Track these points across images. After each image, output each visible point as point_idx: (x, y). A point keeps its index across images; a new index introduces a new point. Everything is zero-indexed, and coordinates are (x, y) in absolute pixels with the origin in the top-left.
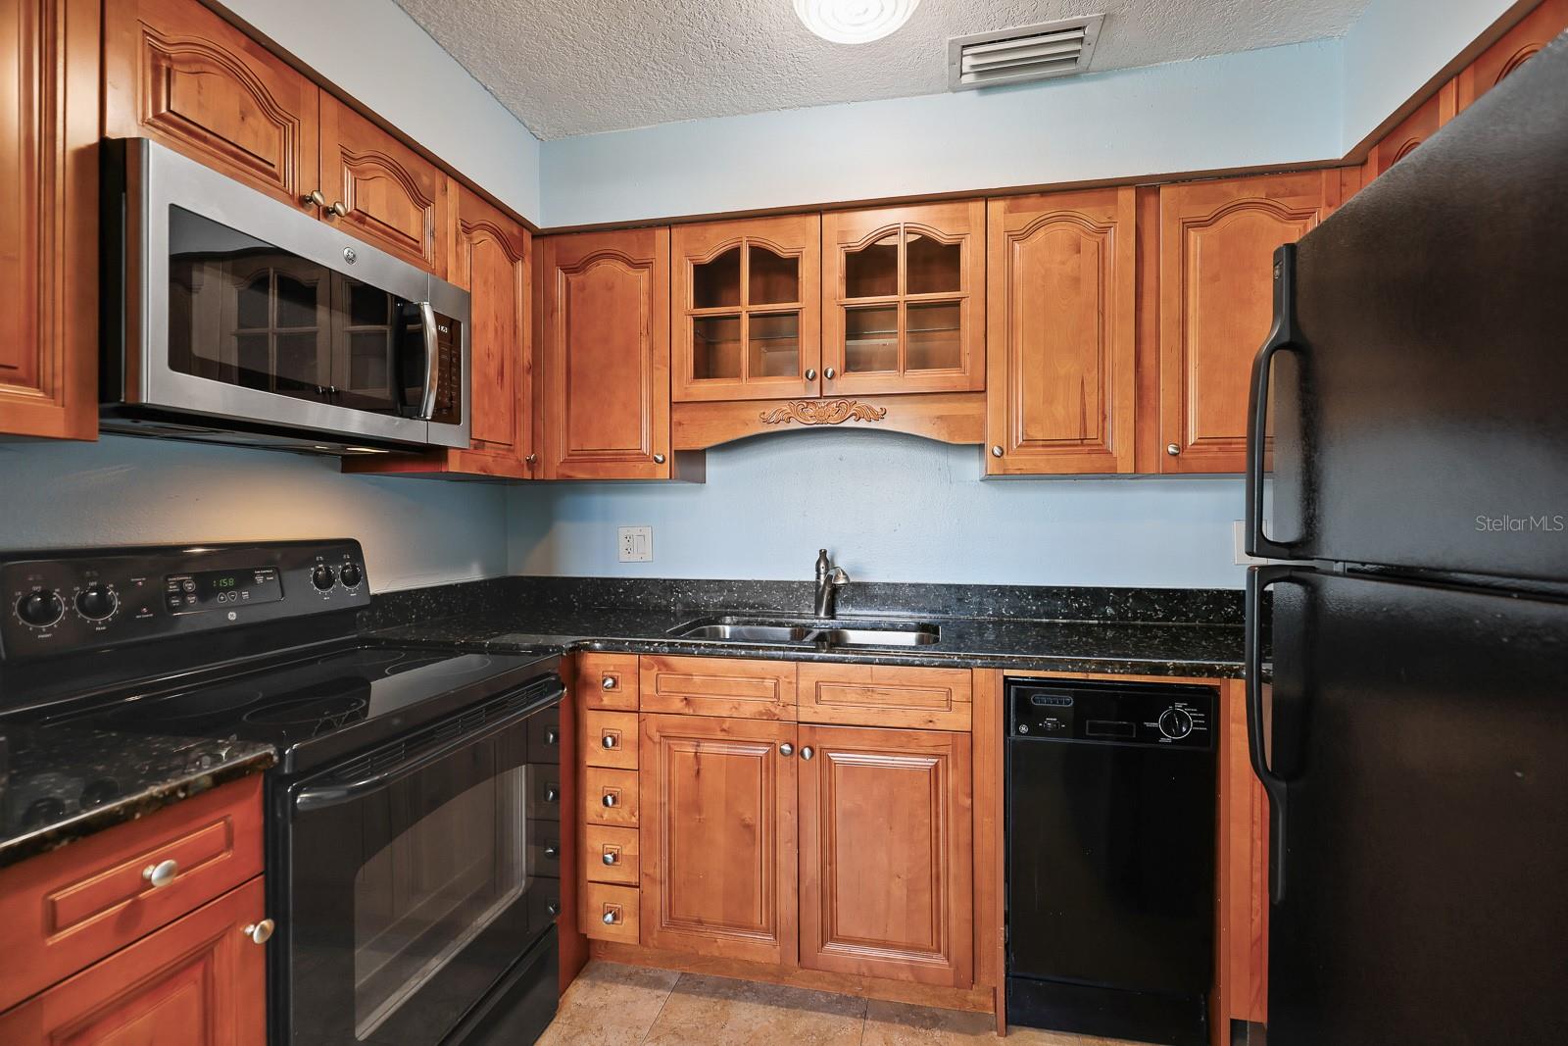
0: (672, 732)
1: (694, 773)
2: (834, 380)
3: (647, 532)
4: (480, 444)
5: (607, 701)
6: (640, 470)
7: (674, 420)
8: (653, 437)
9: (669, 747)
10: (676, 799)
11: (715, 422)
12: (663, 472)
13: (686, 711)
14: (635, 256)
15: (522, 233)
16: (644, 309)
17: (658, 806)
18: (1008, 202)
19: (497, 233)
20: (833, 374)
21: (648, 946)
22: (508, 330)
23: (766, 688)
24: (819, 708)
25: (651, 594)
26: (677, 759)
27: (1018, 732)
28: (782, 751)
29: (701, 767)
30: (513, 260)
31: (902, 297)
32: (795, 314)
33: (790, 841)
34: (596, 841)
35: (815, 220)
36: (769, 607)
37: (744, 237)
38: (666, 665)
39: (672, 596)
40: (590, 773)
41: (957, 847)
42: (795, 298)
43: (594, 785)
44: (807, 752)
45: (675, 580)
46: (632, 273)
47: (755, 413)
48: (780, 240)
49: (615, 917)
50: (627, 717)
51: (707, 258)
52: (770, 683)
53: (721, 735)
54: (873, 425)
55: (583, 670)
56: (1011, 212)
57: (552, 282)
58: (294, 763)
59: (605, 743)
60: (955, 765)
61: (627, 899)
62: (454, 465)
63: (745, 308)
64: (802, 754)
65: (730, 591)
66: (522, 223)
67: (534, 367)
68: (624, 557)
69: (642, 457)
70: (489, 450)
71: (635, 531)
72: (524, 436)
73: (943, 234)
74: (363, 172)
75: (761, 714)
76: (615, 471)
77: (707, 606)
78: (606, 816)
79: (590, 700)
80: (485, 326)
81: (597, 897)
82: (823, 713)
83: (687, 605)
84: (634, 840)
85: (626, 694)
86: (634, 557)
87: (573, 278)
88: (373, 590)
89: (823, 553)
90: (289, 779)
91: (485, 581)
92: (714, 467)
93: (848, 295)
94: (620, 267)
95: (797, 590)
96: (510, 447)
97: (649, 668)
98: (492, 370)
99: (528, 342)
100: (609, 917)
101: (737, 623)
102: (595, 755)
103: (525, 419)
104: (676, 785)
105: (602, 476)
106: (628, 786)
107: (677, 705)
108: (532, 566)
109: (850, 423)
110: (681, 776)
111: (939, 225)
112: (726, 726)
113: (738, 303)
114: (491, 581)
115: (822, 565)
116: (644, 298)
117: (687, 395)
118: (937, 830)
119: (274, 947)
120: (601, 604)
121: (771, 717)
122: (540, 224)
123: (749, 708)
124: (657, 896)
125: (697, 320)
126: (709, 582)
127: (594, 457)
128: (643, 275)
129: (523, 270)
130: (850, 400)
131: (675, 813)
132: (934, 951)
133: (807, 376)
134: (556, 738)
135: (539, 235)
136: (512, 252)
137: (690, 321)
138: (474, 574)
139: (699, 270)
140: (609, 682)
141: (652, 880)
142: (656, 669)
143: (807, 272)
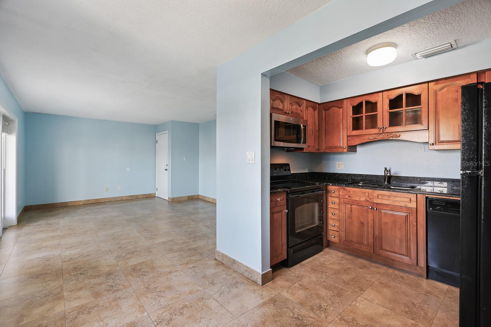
0: (346, 202)
1: (350, 211)
2: (386, 129)
3: (343, 163)
4: (309, 146)
5: (333, 195)
6: (340, 150)
7: (348, 139)
8: (343, 143)
9: (345, 206)
10: (347, 215)
11: (357, 139)
12: (345, 150)
13: (349, 198)
14: (340, 106)
15: (316, 105)
16: (341, 117)
17: (343, 217)
18: (435, 82)
19: (312, 107)
20: (386, 128)
21: (341, 244)
22: (314, 124)
23: (366, 195)
24: (378, 200)
25: (344, 177)
26: (347, 208)
27: (429, 209)
28: (369, 208)
29: (352, 210)
30: (314, 110)
31: (404, 108)
32: (376, 114)
33: (372, 227)
34: (331, 222)
35: (381, 93)
36: (373, 181)
37: (364, 99)
38: (345, 189)
39: (349, 177)
40: (329, 208)
41: (412, 233)
42: (376, 111)
43: (330, 211)
44: (375, 209)
45: (349, 174)
46: (338, 109)
47: (367, 137)
48: (372, 99)
49: (334, 237)
50: (337, 199)
51: (355, 105)
52: (367, 194)
53: (356, 204)
54: (397, 139)
55: (328, 189)
56: (436, 85)
57: (322, 113)
58: (290, 192)
59: (332, 203)
60: (412, 215)
61: (337, 234)
62: (305, 151)
63: (364, 114)
64: (374, 209)
65: (363, 177)
66: (316, 103)
67: (319, 131)
68: (337, 168)
69: (341, 147)
70: (310, 147)
71: (340, 163)
72: (317, 144)
73: (416, 92)
74: (292, 105)
75: (365, 200)
76: (335, 150)
77: (357, 180)
78: (332, 217)
79: (329, 195)
80: (310, 125)
81: (331, 233)
82: (379, 201)
83: (352, 179)
84: (338, 223)
85: (336, 194)
86: (340, 168)
87: (326, 112)
88: (291, 173)
89: (386, 168)
90: (289, 193)
91: (309, 173)
92: (359, 149)
93: (390, 109)
94: (336, 108)
95: (380, 177)
96: (314, 146)
97: (341, 189)
98: (311, 132)
99: (317, 125)
100: (333, 236)
101: (364, 184)
102: (330, 205)
103: (317, 141)
104: (347, 213)
105: (332, 151)
106: (337, 212)
107: (347, 197)
108: (318, 170)
109: (391, 138)
110: (348, 211)
111: (415, 90)
112: (357, 202)
113: (362, 114)
114: (310, 173)
115: (386, 171)
116: (341, 114)
117: (351, 134)
118: (408, 229)
119: (287, 214)
120: (332, 178)
121: (367, 201)
122: (319, 102)
123: (363, 199)
124: (343, 234)
125: (353, 118)
126: (357, 174)
127: (330, 148)
128: (341, 110)
129: (316, 112)
130: (391, 133)
131: (346, 218)
132: (407, 256)
133: (379, 128)
134: (323, 201)
135: (319, 104)
136: (314, 109)
137: (351, 118)
138: (306, 171)
139: (353, 107)
140: (333, 191)
141: (342, 231)
142: (342, 190)
143: (379, 106)
